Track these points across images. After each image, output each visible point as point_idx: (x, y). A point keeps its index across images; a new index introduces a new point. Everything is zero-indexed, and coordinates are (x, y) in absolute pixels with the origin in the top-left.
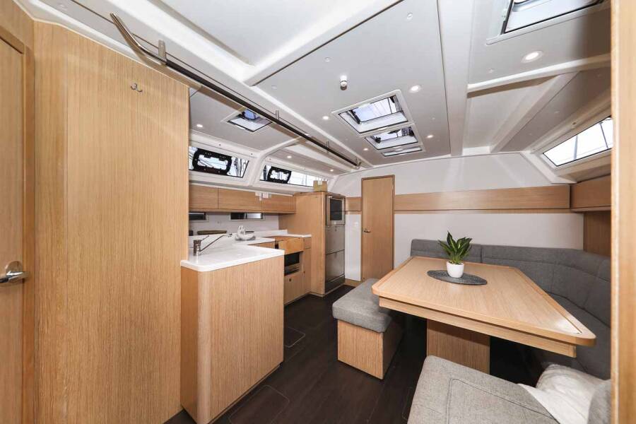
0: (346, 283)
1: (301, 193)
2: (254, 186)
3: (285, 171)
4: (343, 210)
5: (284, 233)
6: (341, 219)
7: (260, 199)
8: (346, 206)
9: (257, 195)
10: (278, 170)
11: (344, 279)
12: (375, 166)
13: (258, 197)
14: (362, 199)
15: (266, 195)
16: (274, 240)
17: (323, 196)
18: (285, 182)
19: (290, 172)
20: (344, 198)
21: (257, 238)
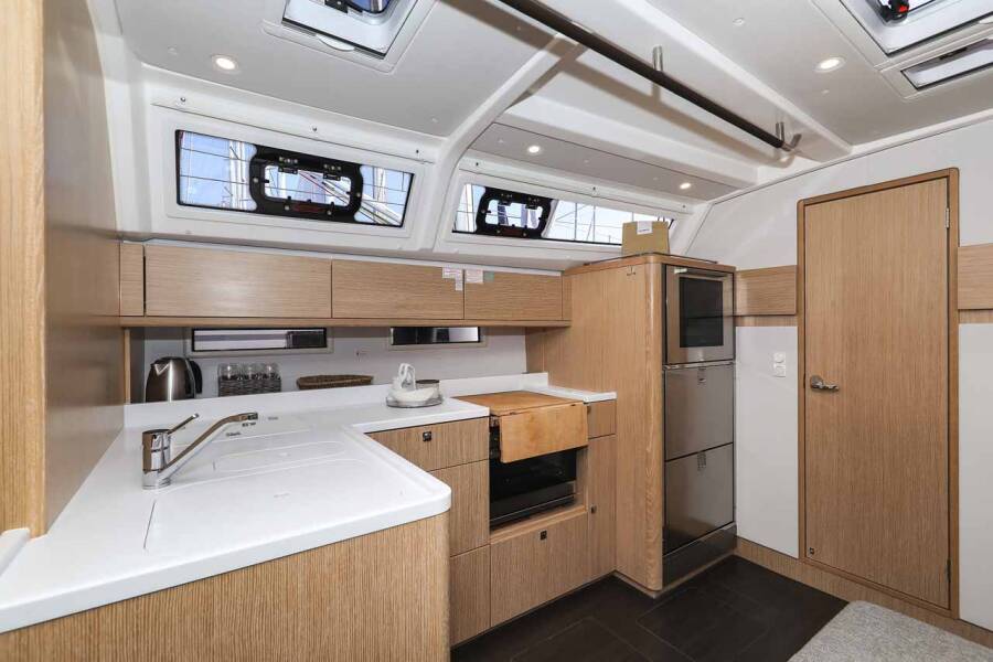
0: (740, 551)
1: (586, 264)
2: (436, 250)
3: (529, 201)
4: (727, 311)
5: (540, 382)
6: (720, 342)
7: (459, 287)
8: (739, 298)
9: (446, 274)
10: (506, 197)
11: (733, 539)
12: (857, 149)
13: (453, 281)
14: (800, 272)
15: (476, 276)
16: (484, 411)
17: (653, 268)
18: (535, 234)
19: (546, 204)
20: (731, 272)
21: (448, 401)
